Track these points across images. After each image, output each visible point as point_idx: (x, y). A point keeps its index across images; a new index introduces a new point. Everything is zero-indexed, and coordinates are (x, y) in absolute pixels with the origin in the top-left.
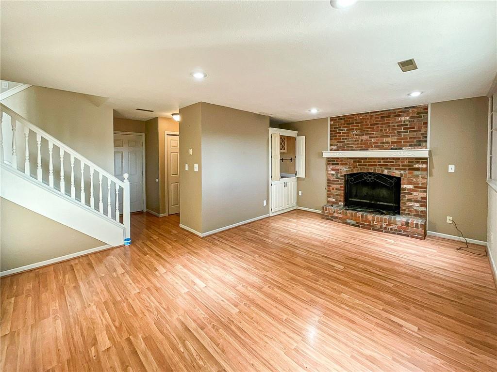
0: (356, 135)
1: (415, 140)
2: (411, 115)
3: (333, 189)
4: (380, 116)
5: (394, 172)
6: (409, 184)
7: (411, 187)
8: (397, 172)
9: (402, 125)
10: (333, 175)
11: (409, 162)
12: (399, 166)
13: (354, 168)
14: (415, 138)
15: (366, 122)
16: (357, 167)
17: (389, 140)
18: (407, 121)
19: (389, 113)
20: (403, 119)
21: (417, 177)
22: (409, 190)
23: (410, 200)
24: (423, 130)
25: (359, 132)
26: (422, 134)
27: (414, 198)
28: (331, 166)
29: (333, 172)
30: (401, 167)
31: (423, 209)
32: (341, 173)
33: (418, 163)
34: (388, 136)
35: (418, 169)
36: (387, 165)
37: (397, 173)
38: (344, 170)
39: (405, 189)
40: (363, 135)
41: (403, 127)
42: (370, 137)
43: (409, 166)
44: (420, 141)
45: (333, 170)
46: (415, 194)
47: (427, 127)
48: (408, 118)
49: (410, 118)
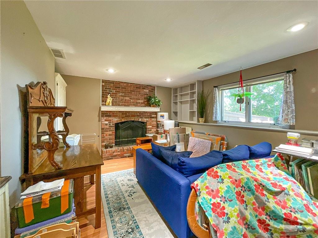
0: (122, 96)
3: (106, 135)
4: (135, 87)
6: (150, 125)
10: (106, 124)
13: (122, 118)
15: (128, 89)
17: (140, 101)
19: (140, 86)
20: (146, 91)
21: (153, 121)
22: (150, 128)
25: (123, 94)
28: (105, 118)
29: (107, 122)
30: (147, 117)
32: (113, 122)
33: (153, 114)
34: (139, 99)
35: (153, 118)
36: (141, 116)
37: (145, 120)
38: (115, 120)
39: (148, 128)
40: (126, 97)
41: (146, 95)
42: (130, 99)
43: (150, 116)
45: (106, 120)
46: (152, 130)
48: (148, 91)
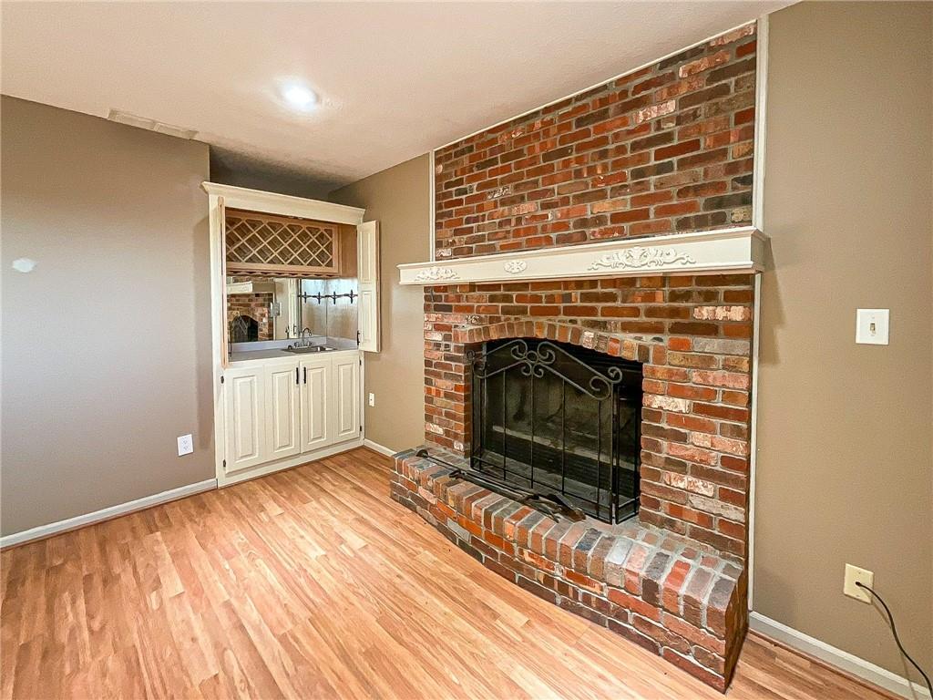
0: (503, 203)
1: (701, 201)
2: (684, 91)
3: (438, 393)
4: (573, 120)
5: (616, 341)
6: (675, 392)
7: (681, 405)
8: (629, 339)
9: (650, 142)
10: (438, 345)
11: (674, 297)
12: (636, 312)
13: (492, 320)
14: (697, 190)
15: (531, 150)
16: (498, 319)
17: (605, 207)
18: (669, 119)
19: (604, 102)
20: (653, 113)
21: (706, 362)
22: (675, 418)
23: (678, 466)
24: (734, 150)
25: (510, 191)
26: (732, 168)
27: (692, 458)
28: (434, 317)
29: (438, 337)
30: (643, 319)
31: (733, 513)
32: (457, 339)
33: (710, 298)
34: (601, 195)
35: (710, 329)
36: (592, 311)
37: (627, 344)
38: (466, 328)
39: (656, 415)
40: (522, 198)
41: (652, 150)
43: (674, 313)
44: (720, 203)
45: (438, 328)
46: (698, 438)
47: (749, 134)
48: (671, 106)
49: (683, 103)
